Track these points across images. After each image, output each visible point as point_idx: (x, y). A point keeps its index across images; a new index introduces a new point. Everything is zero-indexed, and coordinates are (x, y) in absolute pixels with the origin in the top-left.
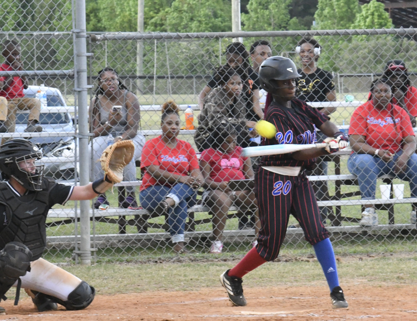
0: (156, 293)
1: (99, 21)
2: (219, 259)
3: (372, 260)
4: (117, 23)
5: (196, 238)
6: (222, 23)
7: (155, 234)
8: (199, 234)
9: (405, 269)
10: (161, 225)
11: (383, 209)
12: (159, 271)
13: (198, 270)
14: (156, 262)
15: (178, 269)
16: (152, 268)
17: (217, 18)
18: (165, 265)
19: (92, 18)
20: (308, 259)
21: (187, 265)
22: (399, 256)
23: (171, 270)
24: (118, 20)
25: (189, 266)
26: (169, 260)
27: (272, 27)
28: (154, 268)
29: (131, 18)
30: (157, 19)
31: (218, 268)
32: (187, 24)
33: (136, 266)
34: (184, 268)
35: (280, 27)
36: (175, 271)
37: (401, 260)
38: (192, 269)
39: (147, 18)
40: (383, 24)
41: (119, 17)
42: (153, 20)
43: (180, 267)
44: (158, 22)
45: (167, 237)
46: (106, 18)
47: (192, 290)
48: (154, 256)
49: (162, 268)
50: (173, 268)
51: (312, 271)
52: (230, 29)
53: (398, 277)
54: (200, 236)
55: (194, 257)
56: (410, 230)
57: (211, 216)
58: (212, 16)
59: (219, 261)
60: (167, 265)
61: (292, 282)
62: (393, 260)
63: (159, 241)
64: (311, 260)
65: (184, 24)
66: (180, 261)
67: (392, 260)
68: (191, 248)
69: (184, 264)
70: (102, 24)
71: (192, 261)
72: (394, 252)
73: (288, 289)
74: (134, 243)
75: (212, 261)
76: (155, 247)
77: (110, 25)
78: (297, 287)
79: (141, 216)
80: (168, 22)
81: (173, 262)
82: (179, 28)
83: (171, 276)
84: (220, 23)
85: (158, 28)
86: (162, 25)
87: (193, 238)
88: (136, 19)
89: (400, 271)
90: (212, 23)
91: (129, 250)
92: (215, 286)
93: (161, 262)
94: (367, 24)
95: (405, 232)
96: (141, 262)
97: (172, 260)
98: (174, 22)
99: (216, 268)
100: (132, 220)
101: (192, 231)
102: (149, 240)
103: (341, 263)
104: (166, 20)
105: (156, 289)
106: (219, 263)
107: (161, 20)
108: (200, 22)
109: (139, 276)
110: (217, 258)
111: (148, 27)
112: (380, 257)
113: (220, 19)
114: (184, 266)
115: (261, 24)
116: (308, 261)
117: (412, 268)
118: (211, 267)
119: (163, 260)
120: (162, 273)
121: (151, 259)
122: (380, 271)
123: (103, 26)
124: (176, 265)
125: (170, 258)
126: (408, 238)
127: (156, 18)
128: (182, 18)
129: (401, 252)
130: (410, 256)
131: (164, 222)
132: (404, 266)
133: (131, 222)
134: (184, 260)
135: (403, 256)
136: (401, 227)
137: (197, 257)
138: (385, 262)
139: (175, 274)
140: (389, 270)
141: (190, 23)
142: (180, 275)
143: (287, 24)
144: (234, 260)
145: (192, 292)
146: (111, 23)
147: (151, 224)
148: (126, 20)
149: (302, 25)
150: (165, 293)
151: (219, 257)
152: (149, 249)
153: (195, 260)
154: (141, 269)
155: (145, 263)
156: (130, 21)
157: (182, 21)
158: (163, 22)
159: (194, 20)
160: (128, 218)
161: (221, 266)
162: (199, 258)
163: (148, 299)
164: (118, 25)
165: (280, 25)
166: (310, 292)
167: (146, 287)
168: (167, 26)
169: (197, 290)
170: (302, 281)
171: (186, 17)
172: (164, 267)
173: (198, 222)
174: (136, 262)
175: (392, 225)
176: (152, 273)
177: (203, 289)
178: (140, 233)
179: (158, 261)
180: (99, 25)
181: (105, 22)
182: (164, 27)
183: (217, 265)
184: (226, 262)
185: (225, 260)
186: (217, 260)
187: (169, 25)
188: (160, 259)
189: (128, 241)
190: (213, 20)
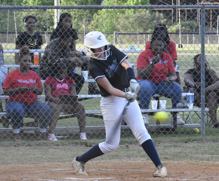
0: (17, 165)
2: (54, 144)
9: (169, 152)
12: (18, 151)
13: (42, 151)
14: (15, 146)
15: (29, 151)
16: (13, 150)
21: (35, 148)
22: (164, 144)
23: (25, 151)
25: (36, 149)
26: (23, 145)
27: (78, 4)
28: (14, 149)
31: (54, 150)
33: (3, 148)
34: (33, 150)
35: (82, 4)
37: (165, 147)
38: (38, 150)
40: (145, 3)
43: (30, 149)
47: (39, 164)
49: (20, 150)
52: (53, 4)
53: (165, 158)
55: (39, 143)
56: (170, 128)
59: (54, 145)
60: (23, 148)
61: (100, 160)
66: (30, 145)
67: (160, 147)
69: (32, 147)
71: (38, 145)
72: (161, 142)
73: (98, 164)
75: (50, 146)
78: (103, 163)
81: (26, 146)
83: (26, 155)
89: (165, 154)
92: (53, 162)
93: (18, 146)
94: (134, 3)
95: (167, 129)
96: (6, 146)
97: (25, 145)
99: (53, 150)
103: (129, 148)
105: (17, 163)
106: (54, 147)
109: (6, 154)
110: (52, 144)
111: (3, 3)
114: (33, 149)
115: (71, 2)
117: (173, 152)
118: (49, 149)
119: (20, 145)
120: (20, 153)
121: (12, 144)
124: (28, 148)
125: (24, 143)
126: (169, 133)
129: (165, 142)
130: (170, 145)
132: (167, 150)
134: (32, 145)
135: (166, 144)
136: (166, 126)
137: (40, 143)
139: (28, 154)
142: (31, 154)
143: (87, 2)
144: (63, 145)
145: (39, 165)
149: (96, 3)
150: (22, 165)
152: (11, 138)
154: (6, 150)
155: (9, 146)
161: (55, 149)
163: (12, 169)
165: (82, 3)
166: (111, 166)
167: (10, 161)
168: (14, 2)
169: (42, 164)
170: (106, 159)
172: (21, 149)
174: (3, 146)
175: (159, 125)
176: (13, 153)
177: (45, 163)
179: (17, 145)
182: (12, 2)
183: (53, 148)
184: (58, 147)
185: (58, 145)
186: (52, 145)
187: (16, 1)
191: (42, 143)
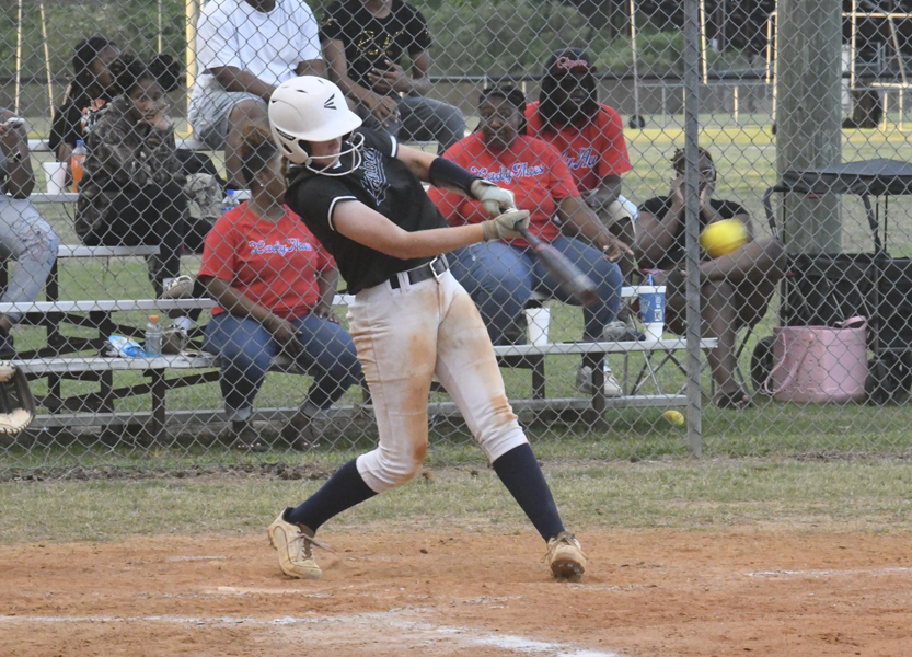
2: (167, 473)
5: (119, 428)
8: (125, 418)
10: (40, 398)
11: (524, 366)
12: (37, 497)
13: (121, 496)
14: (30, 478)
15: (79, 495)
16: (21, 493)
18: (49, 485)
21: (98, 486)
22: (557, 467)
23: (62, 496)
25: (103, 487)
26: (56, 474)
28: (26, 491)
31: (165, 491)
34: (91, 493)
36: (72, 499)
37: (561, 476)
38: (108, 495)
43: (83, 489)
45: (54, 425)
48: (24, 466)
49: (45, 492)
50: (67, 491)
54: (126, 423)
55: (113, 467)
56: (580, 411)
57: (149, 380)
59: (166, 476)
60: (55, 485)
63: (36, 433)
66: (82, 477)
68: (108, 450)
69: (91, 482)
71: (109, 477)
75: (152, 476)
76: (28, 447)
81: (68, 479)
83: (64, 509)
87: (111, 427)
93: (39, 479)
95: (569, 415)
97: (66, 475)
99: (161, 492)
101: (109, 411)
103: (432, 482)
106: (168, 481)
110: (162, 471)
114: (92, 488)
117: (585, 492)
118: (150, 491)
119: (45, 475)
120: (43, 503)
121: (19, 473)
124: (72, 484)
125: (61, 469)
126: (576, 429)
129: (560, 458)
130: (580, 469)
131: (45, 393)
132: (567, 489)
134: (90, 475)
135: (565, 467)
137: (119, 468)
139: (72, 506)
142: (83, 508)
144: (199, 474)
151: (167, 469)
153: (114, 476)
155: (6, 481)
161: (171, 487)
162: (125, 471)
172: (48, 490)
173: (122, 392)
175: (540, 401)
176: (21, 502)
179: (35, 477)
183: (163, 486)
184: (182, 480)
185: (180, 476)
186: (163, 475)
188: (38, 472)
191: (127, 468)
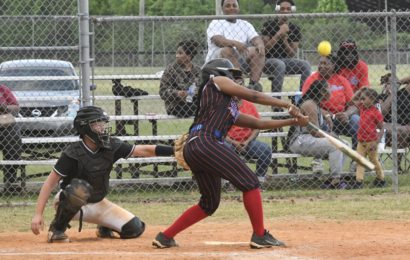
1: (109, 7)
2: (196, 200)
3: (320, 201)
4: (123, 9)
5: (177, 183)
6: (208, 8)
7: (144, 179)
8: (181, 179)
9: (347, 208)
10: (149, 172)
12: (147, 208)
14: (145, 202)
15: (162, 208)
16: (141, 207)
17: (205, 4)
18: (152, 204)
19: (103, 4)
20: (269, 200)
21: (170, 205)
22: (343, 198)
23: (156, 208)
24: (124, 6)
25: (172, 205)
26: (155, 200)
28: (143, 206)
29: (134, 5)
30: (156, 6)
32: (179, 10)
33: (129, 205)
34: (167, 207)
36: (160, 209)
37: (344, 201)
38: (173, 208)
39: (147, 5)
40: (340, 9)
41: (125, 4)
42: (152, 6)
43: (164, 206)
44: (156, 8)
45: (154, 182)
46: (114, 4)
48: (143, 197)
49: (150, 207)
50: (158, 206)
51: (271, 210)
52: (214, 13)
54: (181, 181)
55: (176, 198)
58: (200, 3)
60: (154, 204)
62: (338, 201)
63: (147, 185)
64: (271, 201)
65: (177, 9)
66: (164, 201)
68: (174, 191)
69: (167, 203)
70: (111, 9)
71: (174, 201)
72: (339, 195)
74: (127, 186)
75: (190, 201)
76: (144, 190)
77: (117, 10)
79: (134, 165)
80: (164, 8)
81: (159, 202)
82: (174, 13)
83: (157, 213)
84: (207, 9)
85: (157, 13)
86: (159, 10)
87: (175, 183)
88: (138, 5)
89: (342, 210)
90: (201, 8)
91: (123, 192)
93: (149, 202)
94: (326, 10)
95: (348, 178)
96: (133, 202)
97: (158, 201)
98: (169, 8)
100: (126, 168)
101: (175, 177)
102: (139, 184)
103: (295, 203)
104: (162, 6)
107: (159, 6)
108: (190, 8)
110: (194, 199)
111: (148, 12)
112: (327, 198)
113: (207, 6)
114: (167, 205)
116: (268, 202)
117: (353, 207)
119: (151, 200)
121: (141, 199)
122: (326, 209)
123: (111, 11)
124: (161, 204)
125: (156, 198)
127: (155, 4)
128: (175, 5)
129: (344, 195)
130: (351, 198)
131: (152, 170)
132: (346, 206)
133: (125, 170)
134: (167, 201)
135: (346, 197)
136: (346, 174)
137: (178, 198)
138: (331, 203)
139: (160, 212)
140: (333, 209)
141: (182, 9)
142: (164, 213)
143: (261, 9)
146: (118, 8)
147: (141, 171)
148: (130, 6)
151: (196, 198)
152: (140, 191)
153: (176, 201)
154: (132, 208)
155: (136, 203)
156: (133, 7)
157: (176, 7)
158: (161, 8)
159: (186, 7)
160: (123, 167)
164: (124, 10)
168: (163, 11)
171: (179, 4)
172: (151, 206)
173: (179, 170)
174: (129, 202)
178: (132, 178)
179: (147, 202)
180: (108, 10)
181: (113, 8)
182: (161, 12)
186: (194, 201)
187: (166, 10)
188: (148, 199)
189: (123, 185)
190: (201, 6)
191: (181, 198)
